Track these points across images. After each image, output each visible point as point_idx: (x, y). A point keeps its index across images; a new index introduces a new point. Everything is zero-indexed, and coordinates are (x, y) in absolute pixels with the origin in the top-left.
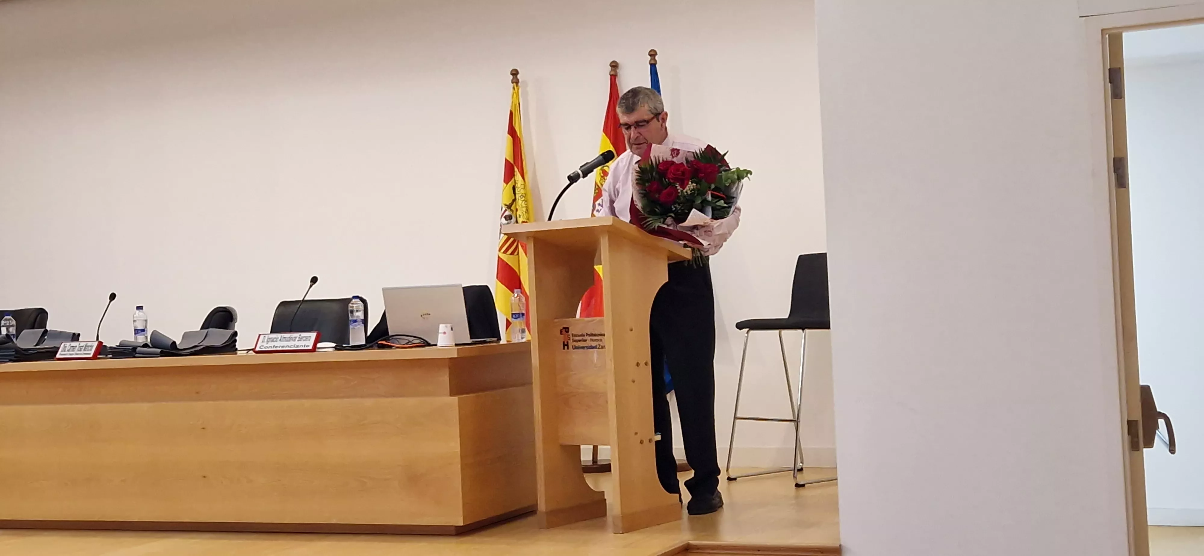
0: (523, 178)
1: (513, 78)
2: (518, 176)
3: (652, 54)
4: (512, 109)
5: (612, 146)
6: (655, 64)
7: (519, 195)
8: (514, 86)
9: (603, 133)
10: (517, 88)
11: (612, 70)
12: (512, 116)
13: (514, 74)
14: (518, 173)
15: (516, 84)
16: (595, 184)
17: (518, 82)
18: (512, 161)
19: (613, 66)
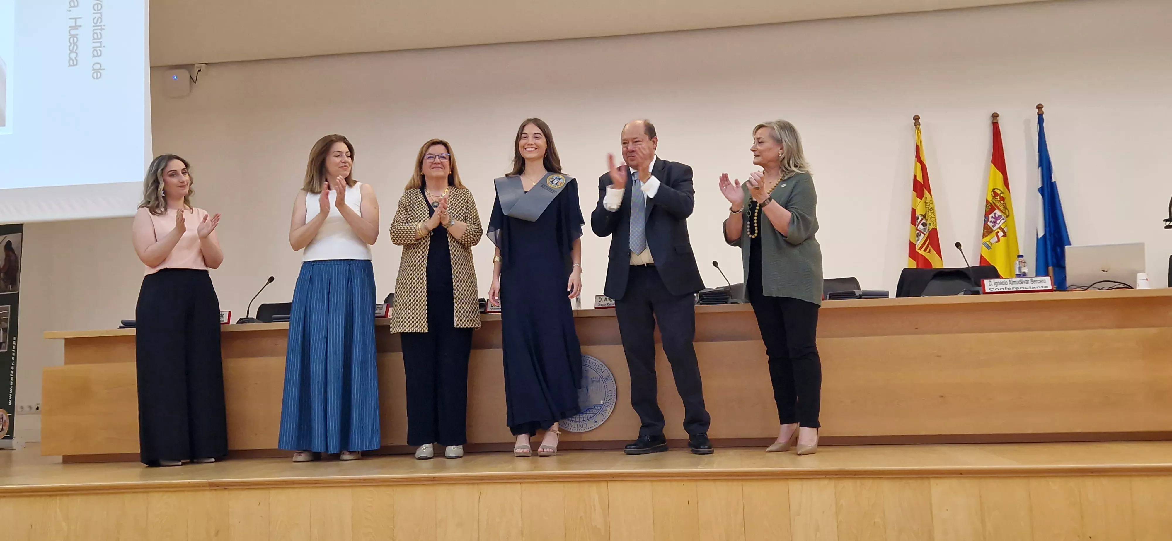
0: (931, 194)
1: (915, 122)
2: (927, 194)
3: (1040, 107)
4: (917, 144)
5: (1001, 174)
6: (1042, 114)
7: (929, 208)
8: (916, 128)
9: (992, 164)
10: (919, 129)
11: (994, 119)
12: (918, 148)
13: (916, 118)
14: (926, 191)
15: (917, 126)
16: (986, 202)
17: (919, 125)
18: (923, 183)
19: (995, 116)
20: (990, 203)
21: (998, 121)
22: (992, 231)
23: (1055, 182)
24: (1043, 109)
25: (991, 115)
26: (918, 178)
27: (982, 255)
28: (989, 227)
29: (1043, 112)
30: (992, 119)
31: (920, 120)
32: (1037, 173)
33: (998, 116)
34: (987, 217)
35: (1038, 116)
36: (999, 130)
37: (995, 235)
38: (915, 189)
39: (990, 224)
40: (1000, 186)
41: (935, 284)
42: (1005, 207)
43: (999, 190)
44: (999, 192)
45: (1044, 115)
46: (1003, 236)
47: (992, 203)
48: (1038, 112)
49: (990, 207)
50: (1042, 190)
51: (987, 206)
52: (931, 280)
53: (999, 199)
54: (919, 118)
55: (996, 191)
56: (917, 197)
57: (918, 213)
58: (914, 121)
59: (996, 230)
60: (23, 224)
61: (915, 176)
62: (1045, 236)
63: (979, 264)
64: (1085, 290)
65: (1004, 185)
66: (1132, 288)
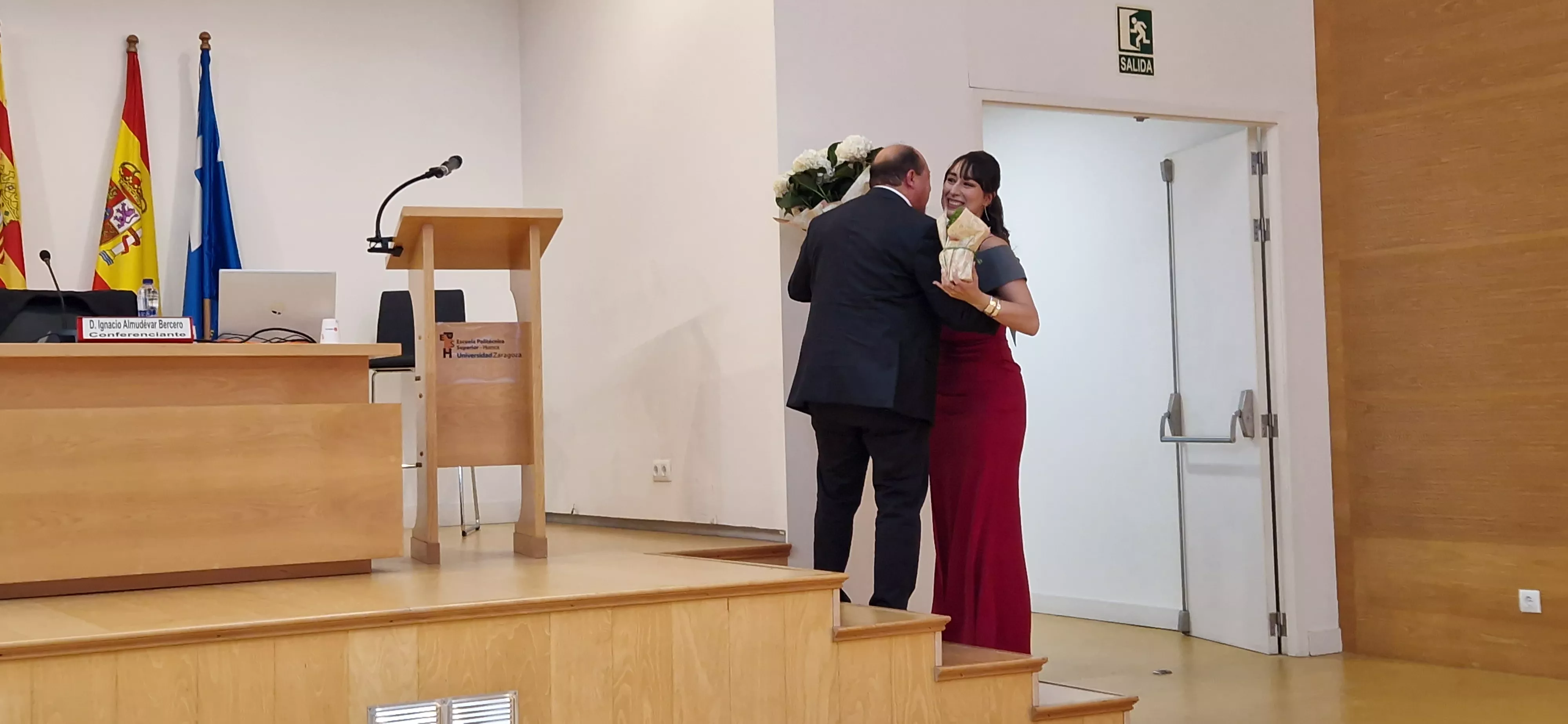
0: (13, 164)
2: (5, 160)
3: (205, 38)
5: (136, 138)
6: (209, 50)
7: (11, 185)
9: (123, 122)
11: (130, 46)
14: (5, 156)
16: (110, 184)
19: (132, 41)
20: (117, 187)
21: (136, 50)
22: (117, 234)
23: (220, 163)
24: (208, 42)
25: (126, 38)
27: (99, 273)
28: (113, 226)
29: (208, 46)
30: (128, 46)
32: (195, 145)
33: (137, 41)
34: (109, 209)
35: (201, 52)
36: (137, 65)
37: (121, 241)
39: (115, 223)
40: (135, 159)
42: (141, 196)
43: (133, 165)
44: (132, 169)
46: (133, 244)
47: (120, 186)
48: (202, 46)
49: (115, 193)
50: (201, 174)
51: (111, 191)
53: (131, 182)
55: (126, 166)
59: (123, 232)
62: (201, 248)
63: (91, 289)
64: (244, 341)
65: (140, 158)
66: (314, 342)
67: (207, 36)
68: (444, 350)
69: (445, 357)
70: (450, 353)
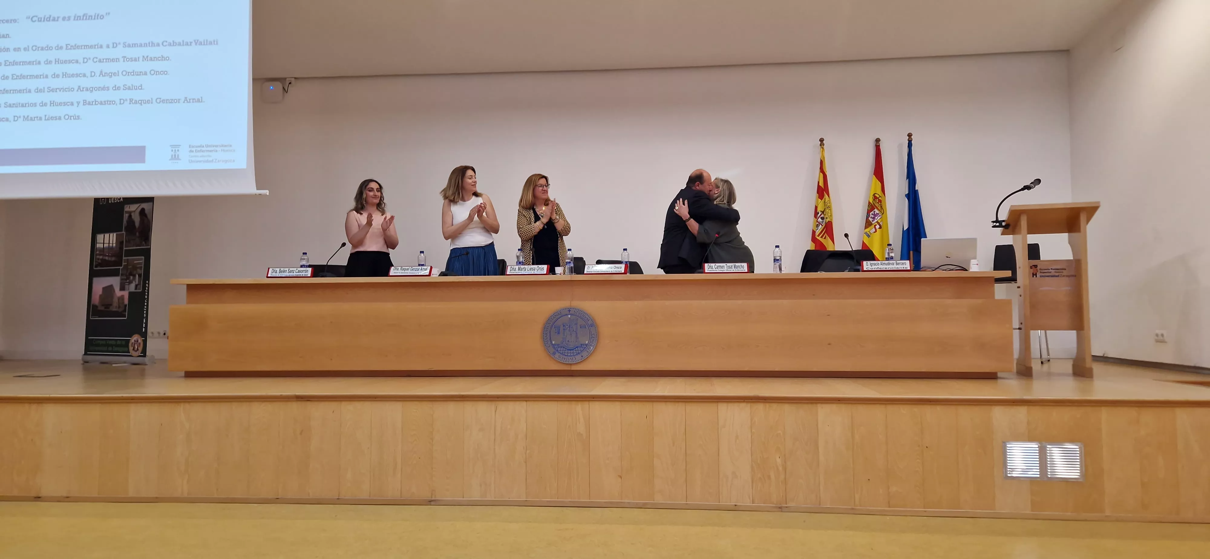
0: (829, 197)
2: (826, 196)
3: (910, 135)
4: (822, 159)
5: (879, 183)
6: (911, 141)
7: (827, 206)
8: (821, 147)
9: (874, 176)
10: (823, 148)
12: (822, 163)
13: (822, 140)
14: (826, 194)
15: (822, 146)
16: (868, 203)
17: (824, 145)
18: (823, 188)
19: (878, 140)
20: (872, 204)
21: (879, 144)
22: (871, 224)
23: (918, 190)
24: (912, 137)
25: (875, 140)
26: (820, 185)
27: (864, 241)
28: (870, 221)
29: (912, 139)
30: (876, 143)
31: (824, 142)
32: (905, 184)
33: (880, 141)
34: (868, 214)
35: (908, 142)
36: (880, 150)
37: (874, 227)
38: (818, 192)
39: (870, 219)
40: (879, 192)
41: (829, 262)
42: (881, 207)
43: (878, 194)
44: (878, 196)
45: (913, 142)
46: (879, 228)
47: (872, 203)
48: (908, 139)
49: (871, 207)
50: (908, 196)
51: (869, 206)
52: (826, 259)
53: (877, 201)
54: (824, 140)
55: (876, 195)
56: (819, 198)
57: (819, 210)
58: (820, 142)
59: (874, 224)
60: (153, 198)
61: (819, 182)
62: (908, 229)
63: (861, 249)
64: (934, 271)
65: (881, 191)
66: (967, 270)
67: (911, 134)
68: (1033, 273)
69: (1033, 277)
70: (1036, 275)
